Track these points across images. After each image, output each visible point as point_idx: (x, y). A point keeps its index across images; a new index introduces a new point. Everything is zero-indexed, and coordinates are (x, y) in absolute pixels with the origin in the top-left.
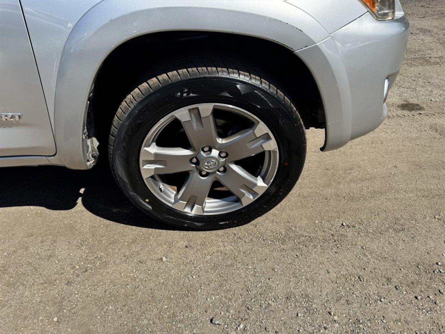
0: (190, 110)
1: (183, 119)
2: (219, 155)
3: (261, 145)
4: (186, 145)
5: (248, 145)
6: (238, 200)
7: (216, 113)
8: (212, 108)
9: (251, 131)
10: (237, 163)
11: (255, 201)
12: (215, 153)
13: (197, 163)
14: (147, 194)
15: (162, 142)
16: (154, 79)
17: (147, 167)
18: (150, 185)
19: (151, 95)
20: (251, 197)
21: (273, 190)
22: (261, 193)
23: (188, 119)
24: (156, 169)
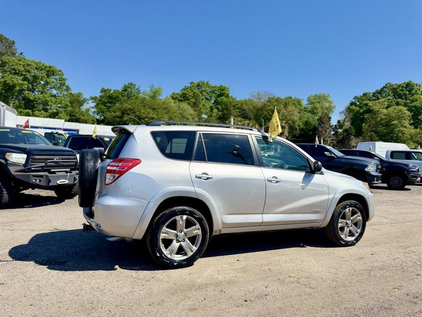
8: (352, 209)
13: (347, 224)
20: (357, 234)
24: (341, 225)
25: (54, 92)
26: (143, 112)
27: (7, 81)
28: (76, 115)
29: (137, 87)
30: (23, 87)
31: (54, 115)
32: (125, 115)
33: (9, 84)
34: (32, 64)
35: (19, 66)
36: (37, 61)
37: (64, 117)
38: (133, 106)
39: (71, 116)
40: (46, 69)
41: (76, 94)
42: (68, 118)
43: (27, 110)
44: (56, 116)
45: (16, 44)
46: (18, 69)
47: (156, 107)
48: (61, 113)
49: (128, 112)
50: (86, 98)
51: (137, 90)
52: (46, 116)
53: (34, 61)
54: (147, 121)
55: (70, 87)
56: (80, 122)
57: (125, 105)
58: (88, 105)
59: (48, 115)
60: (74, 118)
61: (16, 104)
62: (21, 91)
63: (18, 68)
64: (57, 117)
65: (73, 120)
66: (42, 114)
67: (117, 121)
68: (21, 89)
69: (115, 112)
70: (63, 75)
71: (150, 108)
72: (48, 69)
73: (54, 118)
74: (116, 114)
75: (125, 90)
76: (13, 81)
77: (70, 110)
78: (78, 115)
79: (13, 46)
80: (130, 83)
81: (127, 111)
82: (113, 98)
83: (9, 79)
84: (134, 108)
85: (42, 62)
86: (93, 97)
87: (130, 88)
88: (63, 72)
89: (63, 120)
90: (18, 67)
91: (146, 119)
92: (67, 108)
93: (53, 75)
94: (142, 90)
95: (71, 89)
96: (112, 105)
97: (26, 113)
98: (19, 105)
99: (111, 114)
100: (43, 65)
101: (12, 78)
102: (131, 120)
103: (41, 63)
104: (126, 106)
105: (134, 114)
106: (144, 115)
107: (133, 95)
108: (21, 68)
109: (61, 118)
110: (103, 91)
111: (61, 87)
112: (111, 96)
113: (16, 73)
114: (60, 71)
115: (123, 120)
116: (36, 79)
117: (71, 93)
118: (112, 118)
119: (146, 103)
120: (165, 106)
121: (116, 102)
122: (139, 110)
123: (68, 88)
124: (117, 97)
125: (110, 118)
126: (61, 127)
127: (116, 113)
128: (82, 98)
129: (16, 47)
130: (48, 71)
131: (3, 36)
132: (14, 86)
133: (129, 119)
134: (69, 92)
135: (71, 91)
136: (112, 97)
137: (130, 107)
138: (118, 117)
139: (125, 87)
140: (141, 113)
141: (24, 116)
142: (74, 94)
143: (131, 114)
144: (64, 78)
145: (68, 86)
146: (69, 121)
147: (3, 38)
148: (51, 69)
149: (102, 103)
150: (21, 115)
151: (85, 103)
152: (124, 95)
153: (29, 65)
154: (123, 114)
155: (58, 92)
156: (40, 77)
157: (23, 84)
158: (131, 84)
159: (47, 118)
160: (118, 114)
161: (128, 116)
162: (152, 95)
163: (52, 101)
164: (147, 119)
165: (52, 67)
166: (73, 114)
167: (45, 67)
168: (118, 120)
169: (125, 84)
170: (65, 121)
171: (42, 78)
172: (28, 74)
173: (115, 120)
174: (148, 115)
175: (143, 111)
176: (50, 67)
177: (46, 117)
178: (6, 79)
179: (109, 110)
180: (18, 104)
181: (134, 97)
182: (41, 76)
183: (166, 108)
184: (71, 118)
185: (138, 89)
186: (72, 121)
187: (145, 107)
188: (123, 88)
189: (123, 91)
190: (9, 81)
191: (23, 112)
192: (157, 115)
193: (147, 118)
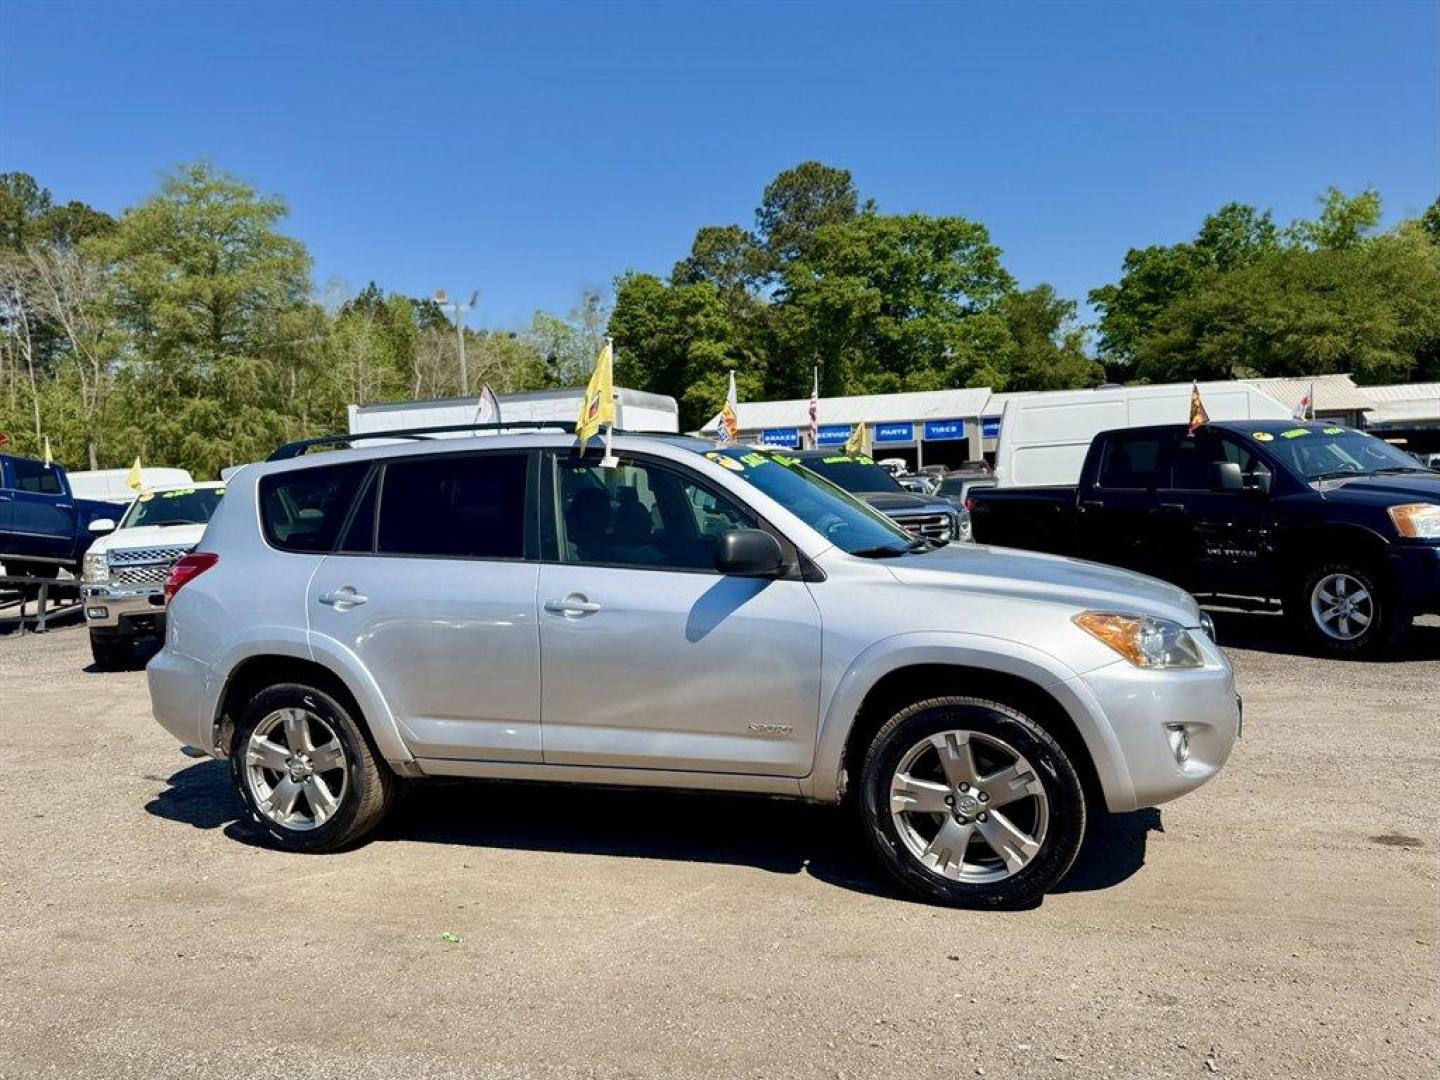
0: (947, 736)
1: (938, 746)
2: (979, 796)
3: (1026, 788)
4: (942, 780)
5: (1010, 784)
6: (1004, 867)
7: (973, 741)
8: (968, 737)
9: (1011, 768)
10: (1001, 810)
11: (1027, 866)
12: (974, 792)
13: (953, 805)
14: (893, 835)
15: (917, 772)
16: (915, 705)
17: (897, 798)
18: (897, 821)
19: (910, 718)
20: (1019, 861)
21: (1046, 850)
22: (1032, 855)
23: (944, 745)
24: (907, 803)
25: (963, 301)
26: (1276, 311)
27: (828, 298)
28: (1030, 364)
29: (1258, 216)
30: (870, 307)
31: (961, 379)
32: (1205, 333)
33: (832, 305)
34: (891, 229)
35: (858, 246)
36: (905, 215)
37: (990, 379)
38: (1234, 295)
39: (1016, 369)
40: (931, 233)
41: (1030, 293)
42: (1003, 379)
43: (887, 376)
44: (968, 378)
45: (853, 180)
46: (853, 256)
47: (1336, 280)
48: (981, 368)
49: (1216, 322)
50: (1063, 301)
51: (1258, 226)
52: (940, 383)
53: (897, 218)
54: (1296, 343)
55: (1011, 274)
56: (1044, 389)
57: (1204, 296)
58: (1076, 322)
59: (943, 380)
60: (1024, 376)
61: (857, 362)
62: (867, 320)
63: (853, 252)
64: (969, 382)
65: (1022, 382)
66: (926, 379)
67: (1175, 364)
68: (864, 313)
69: (1166, 332)
70: (986, 240)
71: (1307, 287)
72: (939, 230)
73: (962, 386)
74: (1171, 338)
75: (1209, 238)
76: (842, 296)
77: (1011, 352)
78: (1034, 366)
79: (846, 189)
80: (1230, 206)
81: (1210, 318)
82: (1162, 279)
83: (833, 291)
84: (1241, 301)
85: (919, 215)
86: (1099, 291)
87: (1226, 225)
88: (986, 228)
89: (988, 390)
90: (855, 248)
91: (1291, 338)
92: (999, 347)
93: (955, 246)
94: (1280, 223)
95: (1015, 280)
96: (1159, 307)
97: (883, 386)
98: (866, 362)
99: (1152, 342)
100: (922, 224)
101: (840, 288)
102: (1228, 350)
103: (916, 217)
104: (1208, 299)
105: (1241, 327)
106: (1281, 321)
107: (1242, 252)
108: (863, 251)
109: (982, 382)
110: (1133, 259)
111: (984, 279)
112: (1155, 272)
113: (850, 268)
114: (976, 228)
115: (1199, 354)
116: (905, 273)
117: (1015, 291)
118: (1157, 355)
119: (1291, 273)
120: (1384, 266)
121: (1174, 292)
122: (1261, 303)
123: (1004, 281)
124: (1178, 272)
125: (1150, 356)
126: (977, 414)
127: (1171, 334)
128: (1052, 303)
129: (855, 189)
130: (940, 238)
131: (820, 165)
132: (847, 309)
133: (1219, 348)
134: (1011, 292)
135: (1014, 288)
136: (1159, 274)
137: (1224, 301)
138: (1180, 348)
139: (1209, 226)
140: (1270, 314)
141: (880, 393)
142: (1025, 295)
143: (1229, 326)
144: (991, 248)
145: (1002, 271)
146: (1010, 388)
147: (821, 172)
148: (946, 230)
149: (1123, 305)
150: (871, 393)
151: (1063, 319)
152: (1203, 260)
153: (882, 235)
154: (1198, 330)
155: (972, 301)
156: (915, 265)
157: (869, 299)
158: (1233, 209)
159: (941, 389)
160: (1180, 335)
161: (1216, 339)
162: (1333, 230)
163: (956, 331)
164: (1296, 337)
165: (950, 223)
166: (1022, 362)
167: (930, 228)
168: (1180, 357)
169: (1209, 216)
170: (995, 391)
171: (920, 265)
172: (881, 262)
173: (1171, 358)
174: (1299, 317)
175: (1276, 307)
176: (943, 224)
177: (939, 386)
178: (826, 294)
179: (1150, 327)
180: (864, 361)
181: (1248, 258)
182: (918, 260)
183: (1387, 275)
184: (1016, 376)
185: (1265, 222)
186: (1019, 389)
187: (1285, 290)
188: (1201, 234)
189: (1200, 243)
190: (833, 296)
191: (875, 383)
192: (1342, 313)
193: (1296, 333)
